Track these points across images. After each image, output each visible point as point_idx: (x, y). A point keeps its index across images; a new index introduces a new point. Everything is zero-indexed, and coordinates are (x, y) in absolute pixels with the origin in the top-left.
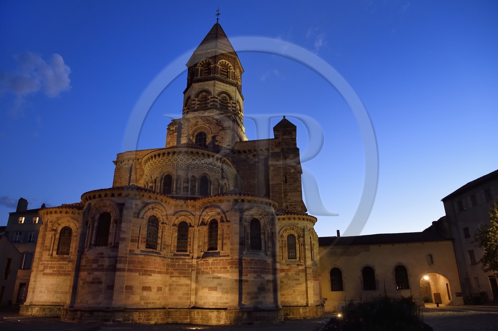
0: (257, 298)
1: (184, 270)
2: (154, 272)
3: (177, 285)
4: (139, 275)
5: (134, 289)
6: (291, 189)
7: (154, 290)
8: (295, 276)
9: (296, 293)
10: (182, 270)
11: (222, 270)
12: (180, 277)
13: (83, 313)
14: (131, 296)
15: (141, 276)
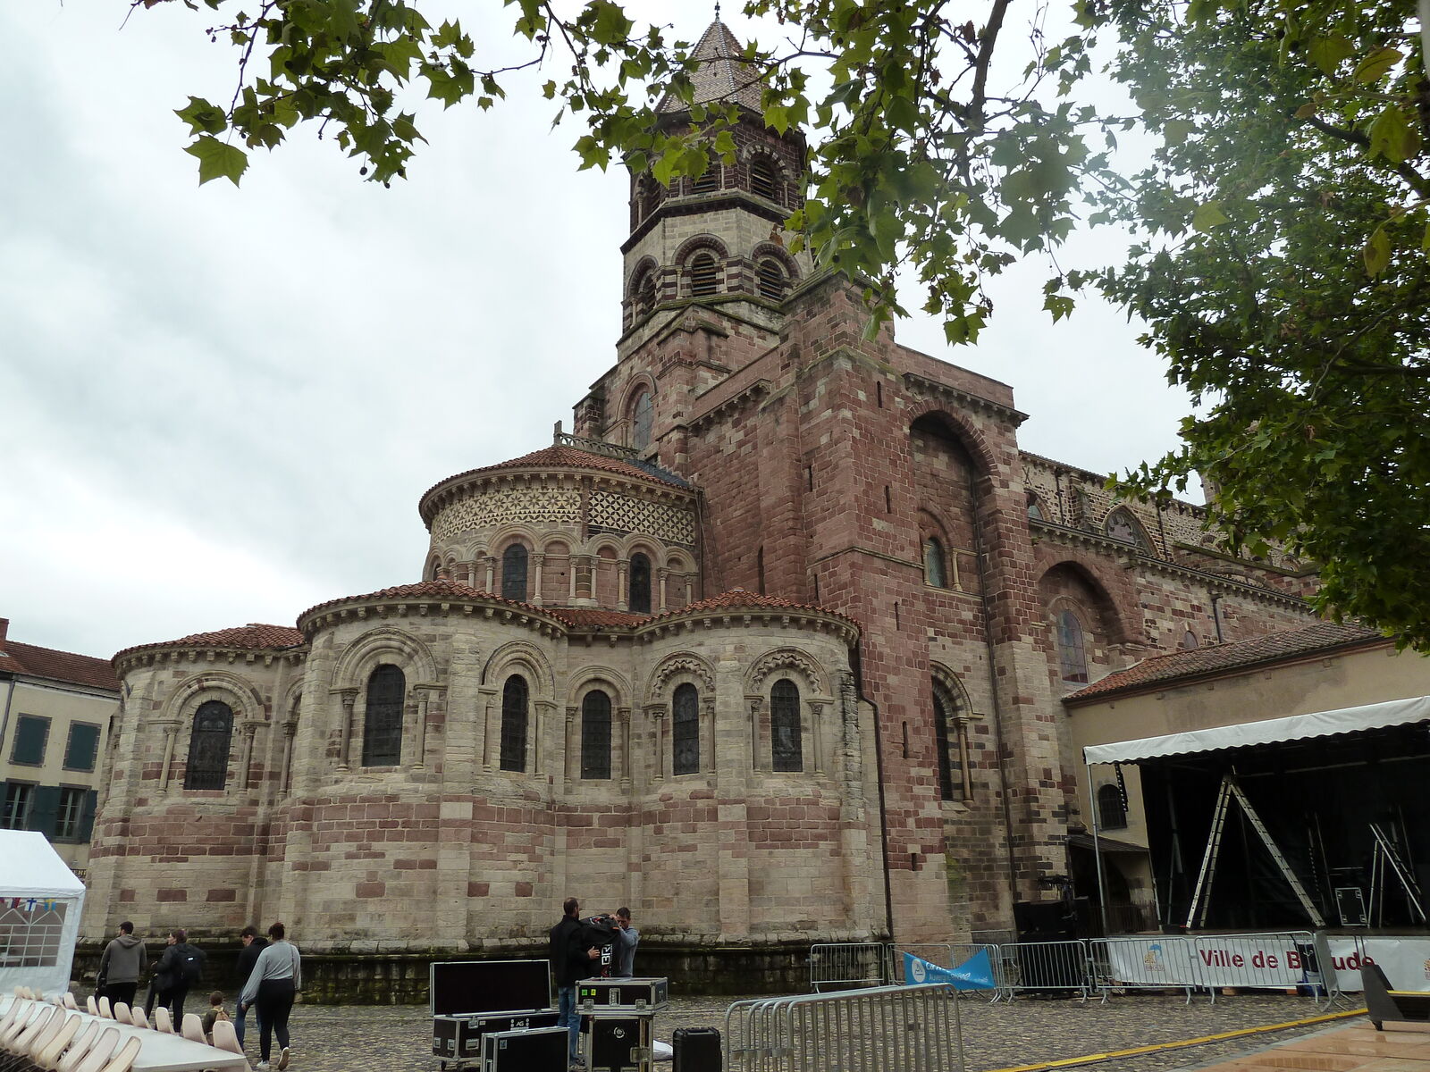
0: (352, 918)
2: (197, 852)
4: (153, 860)
5: (136, 897)
6: (823, 510)
7: (197, 898)
8: (681, 836)
9: (683, 896)
15: (157, 865)
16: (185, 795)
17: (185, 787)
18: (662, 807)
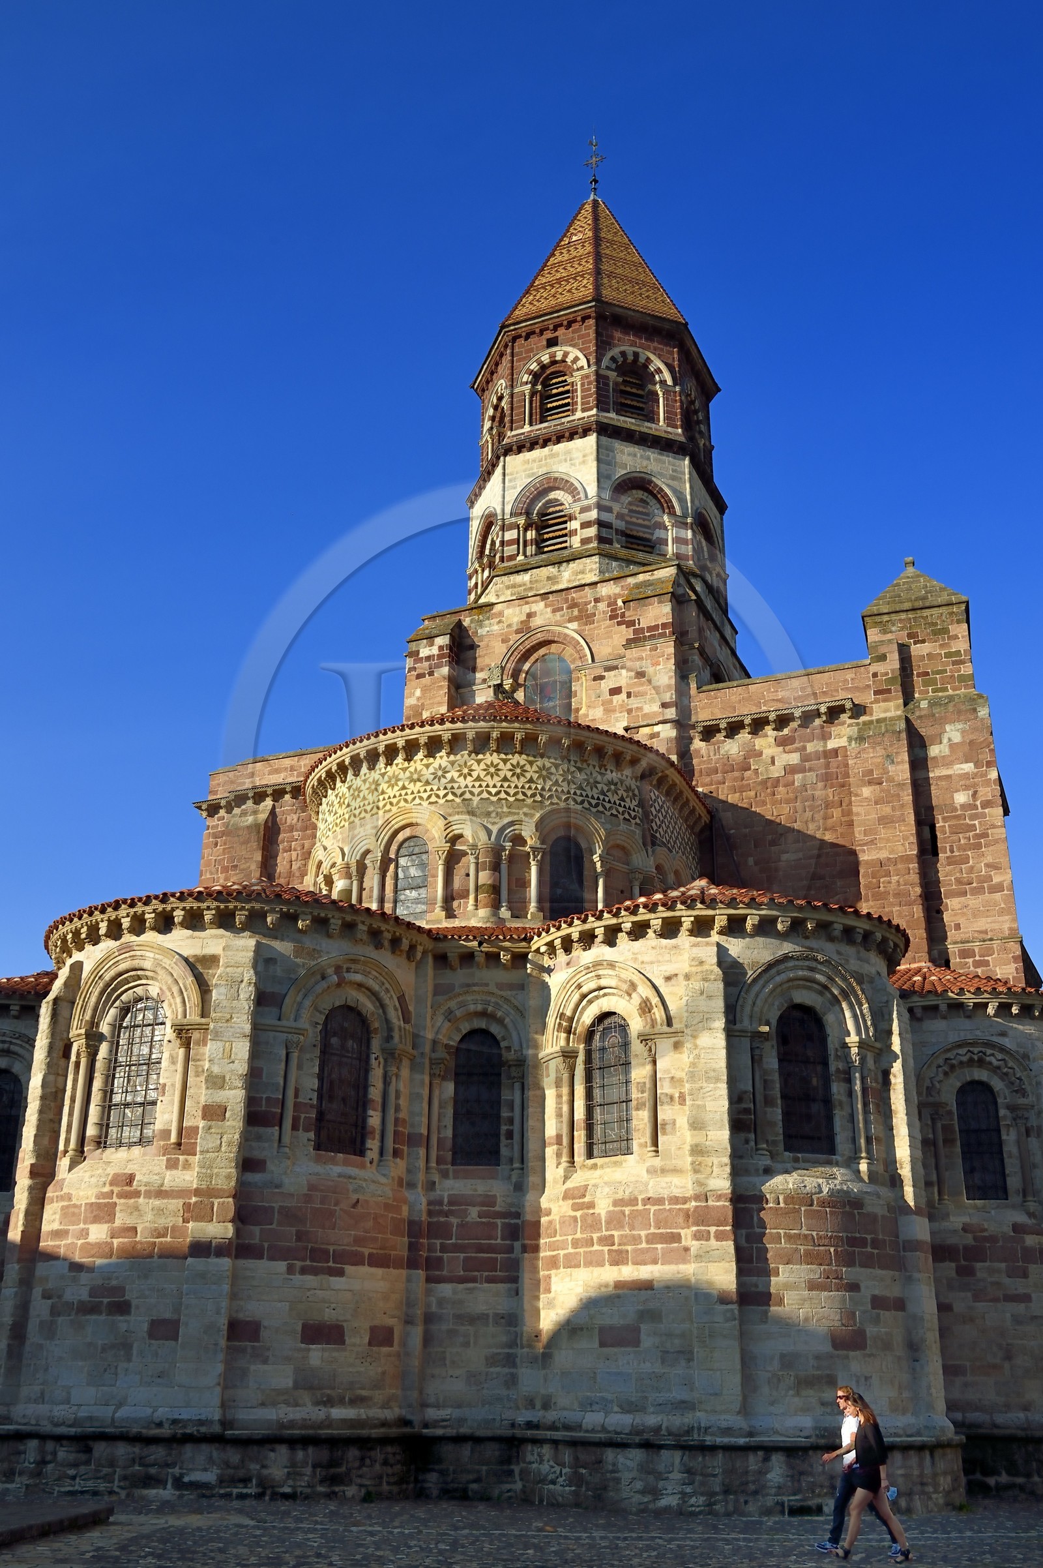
0: (831, 1381)
1: (491, 1249)
2: (357, 1260)
3: (459, 1318)
4: (290, 1270)
5: (264, 1334)
6: (959, 881)
7: (358, 1339)
8: (1007, 1281)
10: (480, 1249)
11: (659, 1246)
12: (473, 1280)
13: (50, 1446)
14: (253, 1367)
15: (298, 1278)
16: (318, 1160)
17: (318, 1147)
18: (969, 1240)
